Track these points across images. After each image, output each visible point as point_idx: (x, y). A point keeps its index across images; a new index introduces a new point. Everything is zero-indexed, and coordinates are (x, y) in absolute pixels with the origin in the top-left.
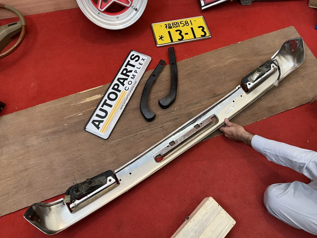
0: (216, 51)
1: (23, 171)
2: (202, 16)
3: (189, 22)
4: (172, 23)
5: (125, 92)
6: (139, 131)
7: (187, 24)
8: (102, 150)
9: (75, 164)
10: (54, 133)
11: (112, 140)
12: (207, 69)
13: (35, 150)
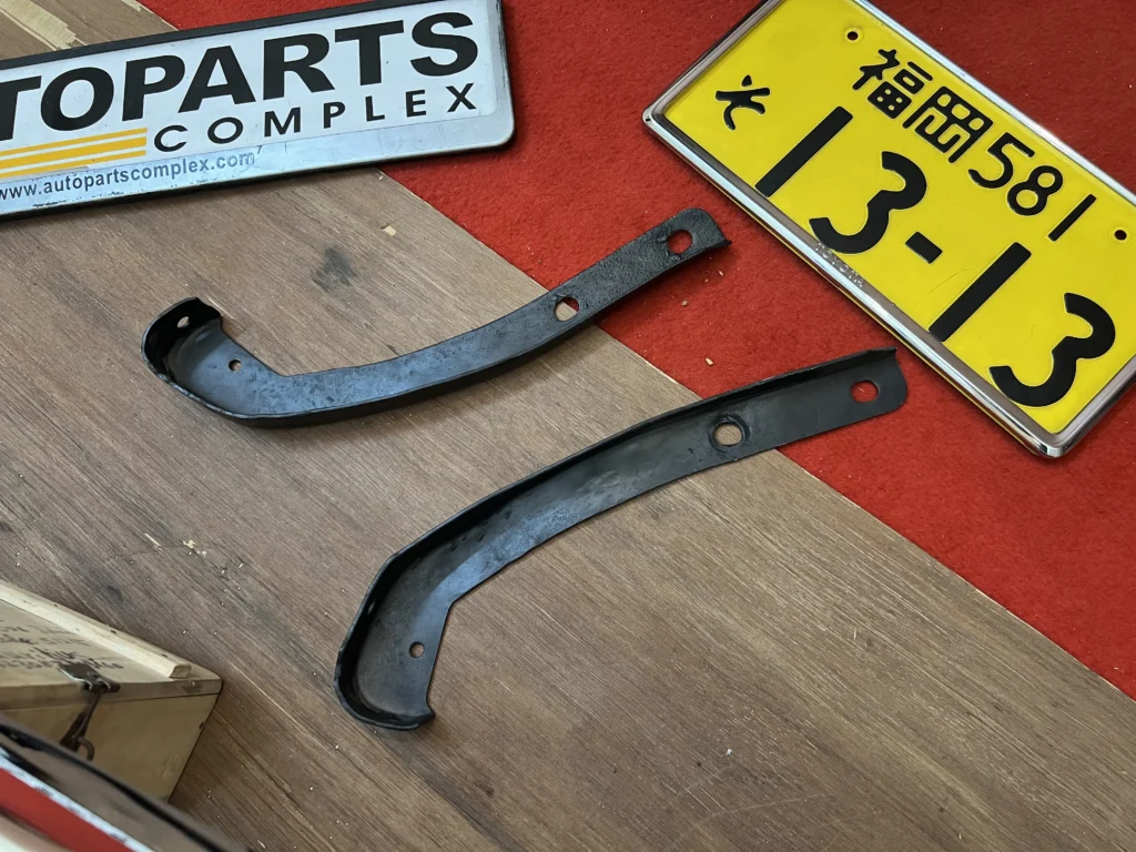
0: (926, 572)
3: (1060, 206)
7: (1028, 199)
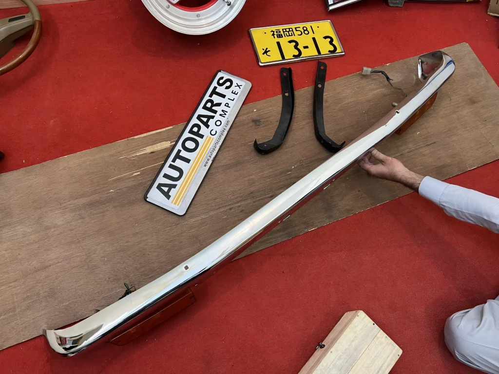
0: (352, 76)
1: (39, 270)
2: (329, 21)
3: (309, 29)
4: (283, 30)
5: (210, 138)
6: (235, 203)
7: (306, 32)
8: (175, 234)
9: (129, 257)
10: (92, 205)
11: (191, 217)
12: (340, 105)
13: (58, 234)
